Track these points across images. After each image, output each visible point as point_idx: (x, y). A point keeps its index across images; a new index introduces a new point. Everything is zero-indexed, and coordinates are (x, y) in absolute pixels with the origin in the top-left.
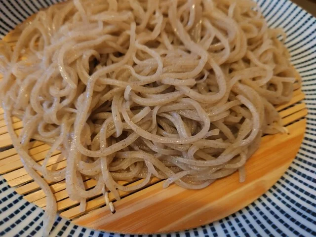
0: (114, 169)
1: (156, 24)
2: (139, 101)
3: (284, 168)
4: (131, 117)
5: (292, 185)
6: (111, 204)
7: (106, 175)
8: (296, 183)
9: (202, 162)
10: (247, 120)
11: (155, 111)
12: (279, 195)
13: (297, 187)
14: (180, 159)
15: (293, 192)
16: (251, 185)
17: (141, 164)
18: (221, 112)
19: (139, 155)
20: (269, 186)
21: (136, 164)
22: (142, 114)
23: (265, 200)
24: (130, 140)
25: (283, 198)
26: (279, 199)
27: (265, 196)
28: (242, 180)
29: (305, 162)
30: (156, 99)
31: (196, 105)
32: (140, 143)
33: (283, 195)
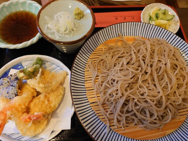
0: (127, 119)
1: (148, 72)
2: (138, 103)
3: (174, 130)
4: (134, 107)
5: (174, 135)
6: (123, 128)
7: (124, 121)
8: (176, 135)
9: (151, 124)
10: (168, 116)
11: (142, 107)
12: (169, 137)
13: (175, 136)
14: (145, 122)
15: (174, 138)
16: (162, 133)
17: (133, 119)
18: (161, 113)
19: (134, 117)
20: (168, 134)
21: (131, 119)
22: (138, 107)
23: (165, 137)
24: (132, 113)
25: (170, 139)
26: (169, 138)
27: (165, 136)
28: (160, 131)
29: (181, 129)
30: (144, 105)
31: (154, 110)
32: (135, 115)
33: (171, 137)
